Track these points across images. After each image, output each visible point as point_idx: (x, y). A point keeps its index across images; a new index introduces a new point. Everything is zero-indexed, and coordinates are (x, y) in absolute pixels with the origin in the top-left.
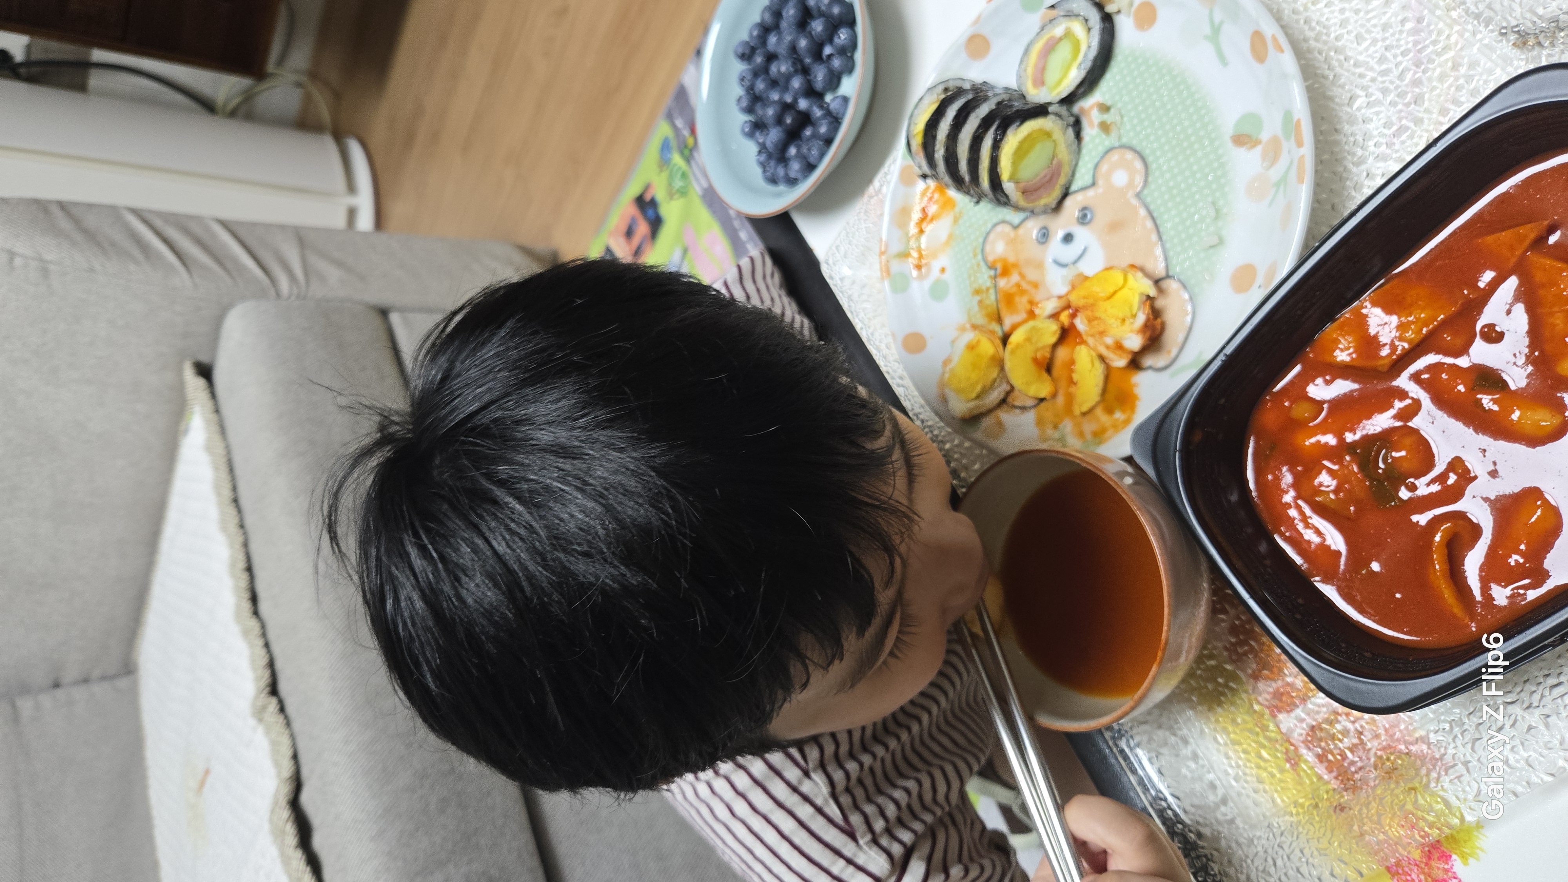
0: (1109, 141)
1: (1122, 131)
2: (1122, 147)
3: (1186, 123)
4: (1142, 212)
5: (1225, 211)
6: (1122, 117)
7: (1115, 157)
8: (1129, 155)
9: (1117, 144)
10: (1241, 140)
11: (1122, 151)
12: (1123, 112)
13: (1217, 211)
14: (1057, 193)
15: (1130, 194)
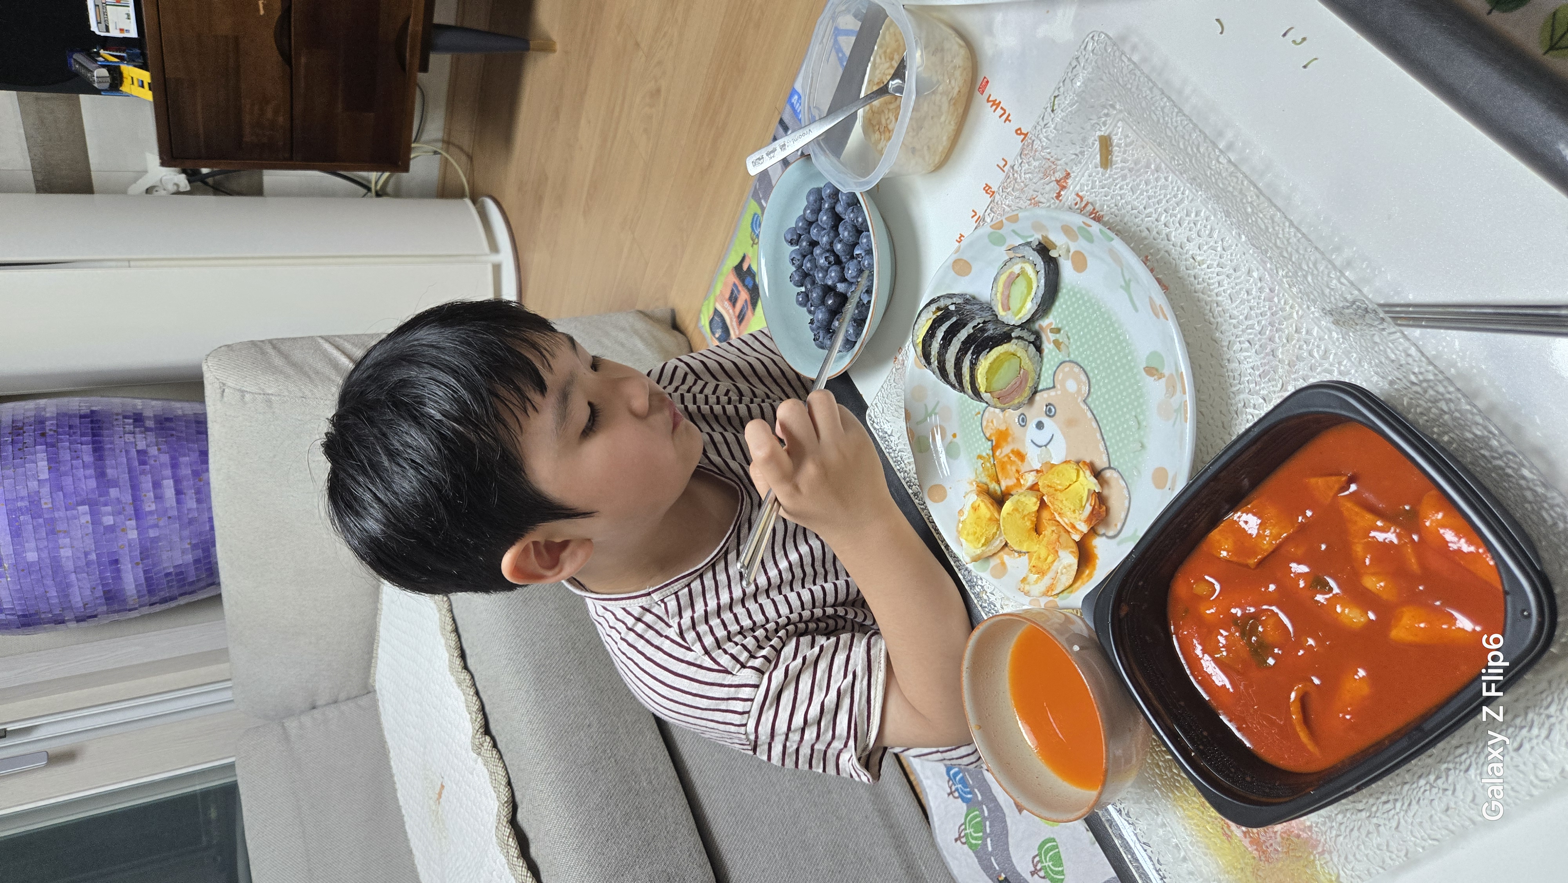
0: (1061, 357)
1: (1070, 349)
2: (1070, 361)
3: (1113, 352)
4: (1089, 414)
5: (1144, 423)
6: (1069, 338)
7: (1067, 368)
8: (1077, 369)
9: (1067, 359)
10: (1151, 371)
11: (1072, 364)
12: (1069, 334)
13: (1139, 423)
14: (1027, 392)
15: (1080, 400)
